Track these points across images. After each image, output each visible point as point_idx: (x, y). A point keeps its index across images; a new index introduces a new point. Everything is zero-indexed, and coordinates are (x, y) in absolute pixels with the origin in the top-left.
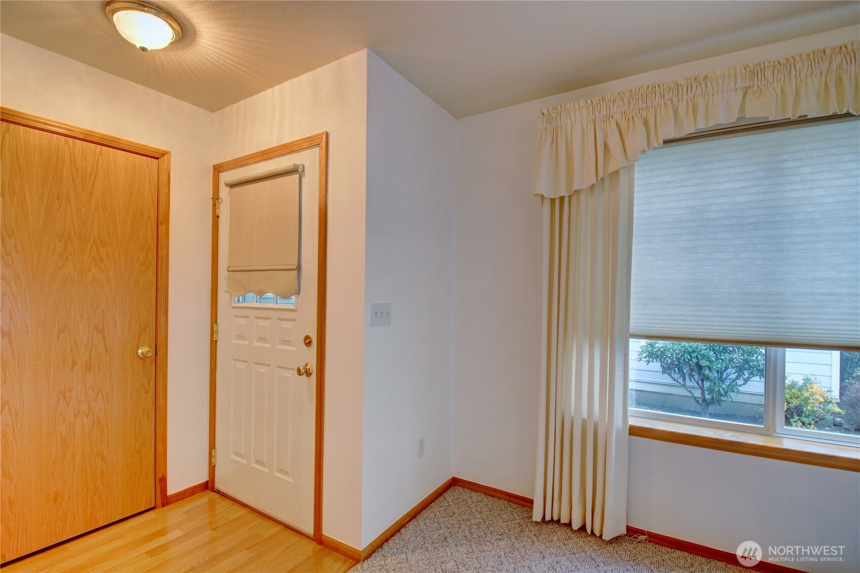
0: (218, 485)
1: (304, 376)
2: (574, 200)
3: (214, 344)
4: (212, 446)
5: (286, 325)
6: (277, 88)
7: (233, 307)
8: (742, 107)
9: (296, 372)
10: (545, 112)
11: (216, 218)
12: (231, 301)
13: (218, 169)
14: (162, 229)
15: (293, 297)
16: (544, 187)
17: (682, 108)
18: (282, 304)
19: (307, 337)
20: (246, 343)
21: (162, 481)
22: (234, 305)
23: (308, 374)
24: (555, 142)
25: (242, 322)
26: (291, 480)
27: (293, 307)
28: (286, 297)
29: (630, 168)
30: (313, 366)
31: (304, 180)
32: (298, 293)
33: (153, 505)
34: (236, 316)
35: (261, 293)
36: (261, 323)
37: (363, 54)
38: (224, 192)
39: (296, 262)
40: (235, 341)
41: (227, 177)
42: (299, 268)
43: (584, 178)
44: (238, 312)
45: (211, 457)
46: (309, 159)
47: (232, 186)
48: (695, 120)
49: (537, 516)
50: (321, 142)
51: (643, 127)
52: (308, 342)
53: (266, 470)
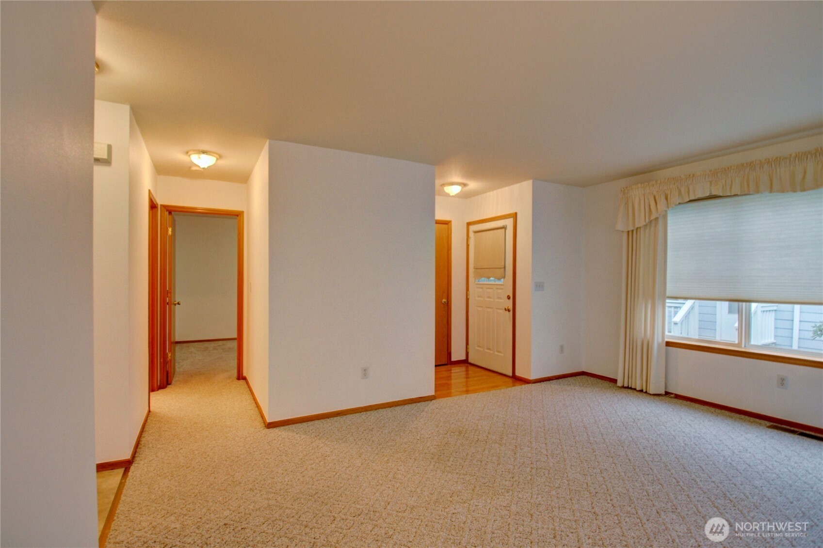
0: (471, 360)
1: (507, 311)
2: (639, 230)
3: (467, 300)
4: (467, 344)
5: (500, 291)
6: (495, 191)
7: (477, 284)
8: (710, 191)
9: (504, 310)
10: (623, 189)
11: (468, 246)
12: (475, 281)
13: (469, 224)
14: (449, 252)
15: (502, 280)
16: (620, 226)
17: (683, 191)
18: (498, 282)
19: (508, 296)
20: (482, 299)
21: (449, 354)
22: (476, 283)
23: (509, 311)
24: (627, 204)
25: (480, 290)
26: (502, 355)
27: (502, 284)
28: (499, 279)
29: (665, 217)
30: (511, 308)
31: (507, 231)
32: (504, 277)
33: (446, 363)
34: (477, 288)
35: (489, 278)
36: (488, 290)
37: (530, 182)
38: (471, 235)
39: (503, 264)
40: (477, 298)
41: (473, 228)
42: (505, 267)
43: (640, 222)
44: (478, 286)
45: (467, 348)
46: (509, 223)
47: (476, 232)
48: (689, 195)
49: (619, 384)
50: (515, 216)
51: (665, 200)
52: (509, 298)
53: (492, 352)
